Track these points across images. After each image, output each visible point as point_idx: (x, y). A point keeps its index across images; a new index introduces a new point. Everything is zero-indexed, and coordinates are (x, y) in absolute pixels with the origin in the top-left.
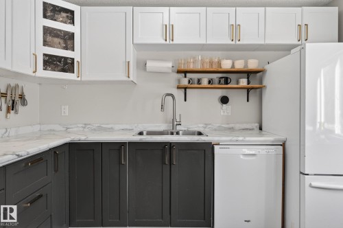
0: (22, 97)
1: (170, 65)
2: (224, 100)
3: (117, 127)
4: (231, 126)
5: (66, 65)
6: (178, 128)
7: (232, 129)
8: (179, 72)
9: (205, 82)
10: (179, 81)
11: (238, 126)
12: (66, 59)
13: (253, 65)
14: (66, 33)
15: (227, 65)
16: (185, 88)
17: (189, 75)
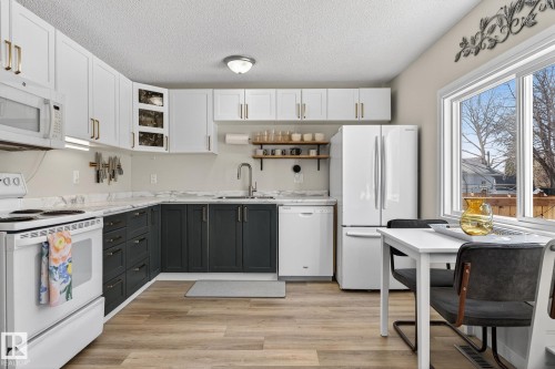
0: (119, 167)
1: (246, 138)
2: (297, 169)
3: (200, 194)
4: (303, 192)
5: (157, 140)
6: (255, 194)
7: (303, 196)
8: (255, 144)
9: (278, 153)
10: (255, 151)
11: (308, 193)
12: (156, 134)
13: (319, 138)
14: (157, 113)
15: (296, 138)
16: (261, 158)
17: (264, 147)
